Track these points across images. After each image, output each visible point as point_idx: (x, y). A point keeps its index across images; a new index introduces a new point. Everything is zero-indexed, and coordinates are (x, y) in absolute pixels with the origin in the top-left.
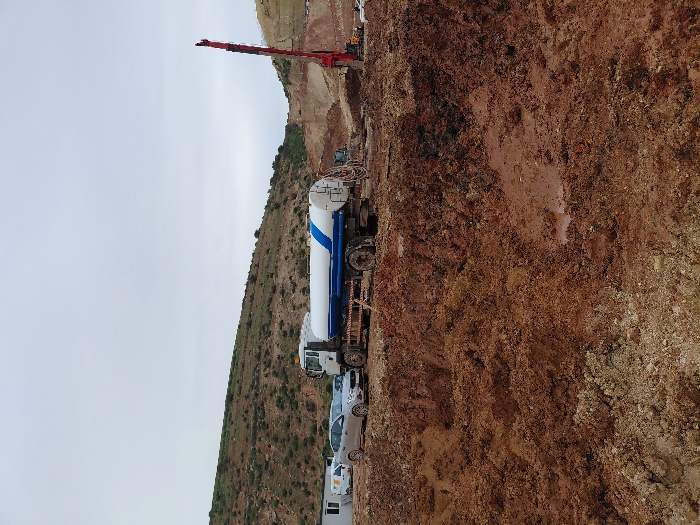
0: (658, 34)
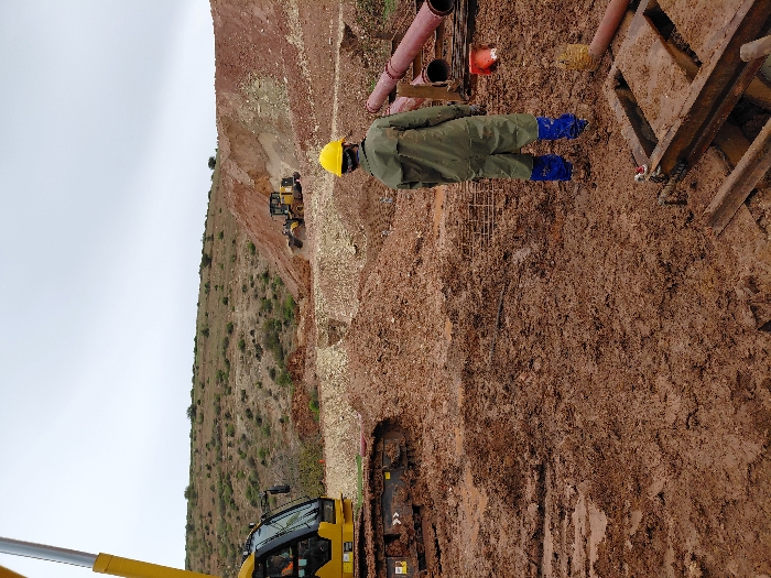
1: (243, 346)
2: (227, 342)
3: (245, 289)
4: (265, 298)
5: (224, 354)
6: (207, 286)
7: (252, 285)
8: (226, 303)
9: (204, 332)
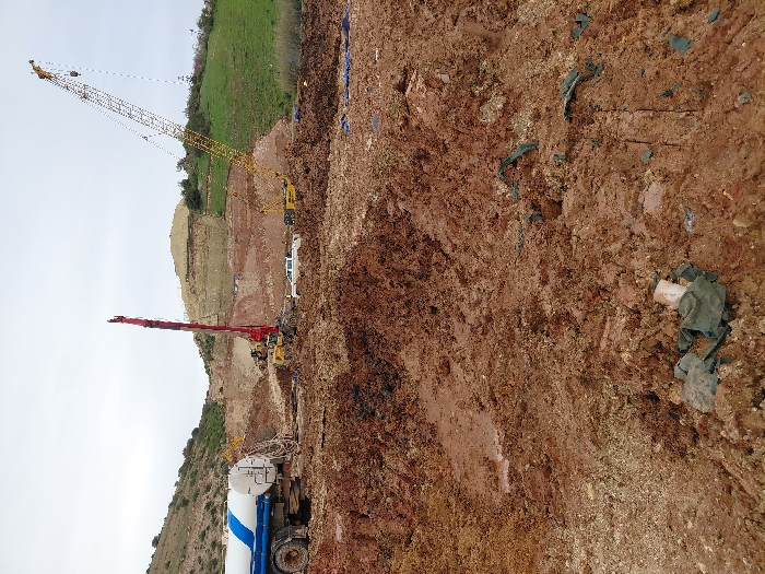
0: (548, 288)
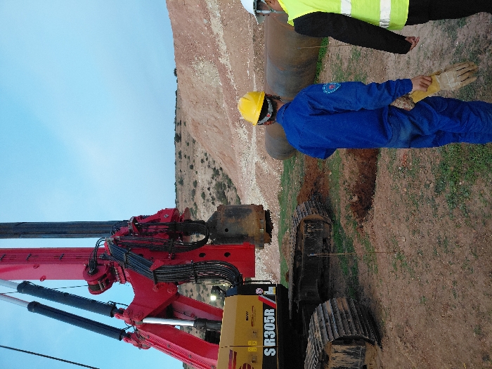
1: (203, 195)
2: (194, 192)
3: (202, 161)
4: (215, 169)
5: (193, 199)
6: (180, 153)
7: (207, 159)
8: (192, 167)
9: (180, 182)
